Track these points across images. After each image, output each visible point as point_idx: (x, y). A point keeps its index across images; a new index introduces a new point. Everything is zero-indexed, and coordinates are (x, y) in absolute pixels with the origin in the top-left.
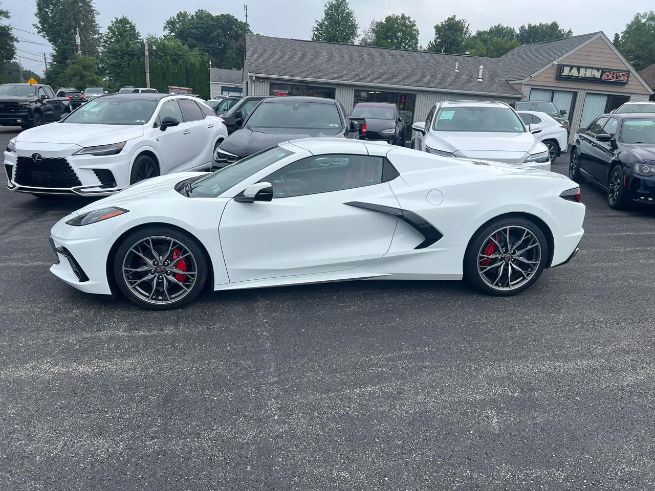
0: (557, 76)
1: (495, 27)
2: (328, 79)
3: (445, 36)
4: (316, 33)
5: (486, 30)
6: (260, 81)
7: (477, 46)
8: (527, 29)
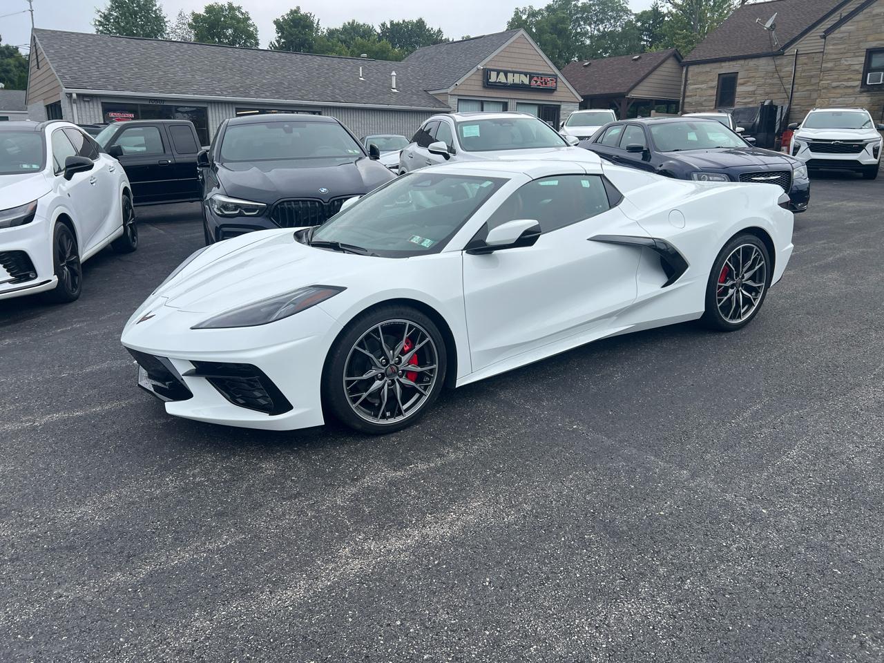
0: (484, 83)
1: (349, 23)
2: (194, 94)
3: (292, 35)
4: (101, 28)
5: (338, 28)
6: (84, 101)
7: (337, 49)
8: (389, 26)
